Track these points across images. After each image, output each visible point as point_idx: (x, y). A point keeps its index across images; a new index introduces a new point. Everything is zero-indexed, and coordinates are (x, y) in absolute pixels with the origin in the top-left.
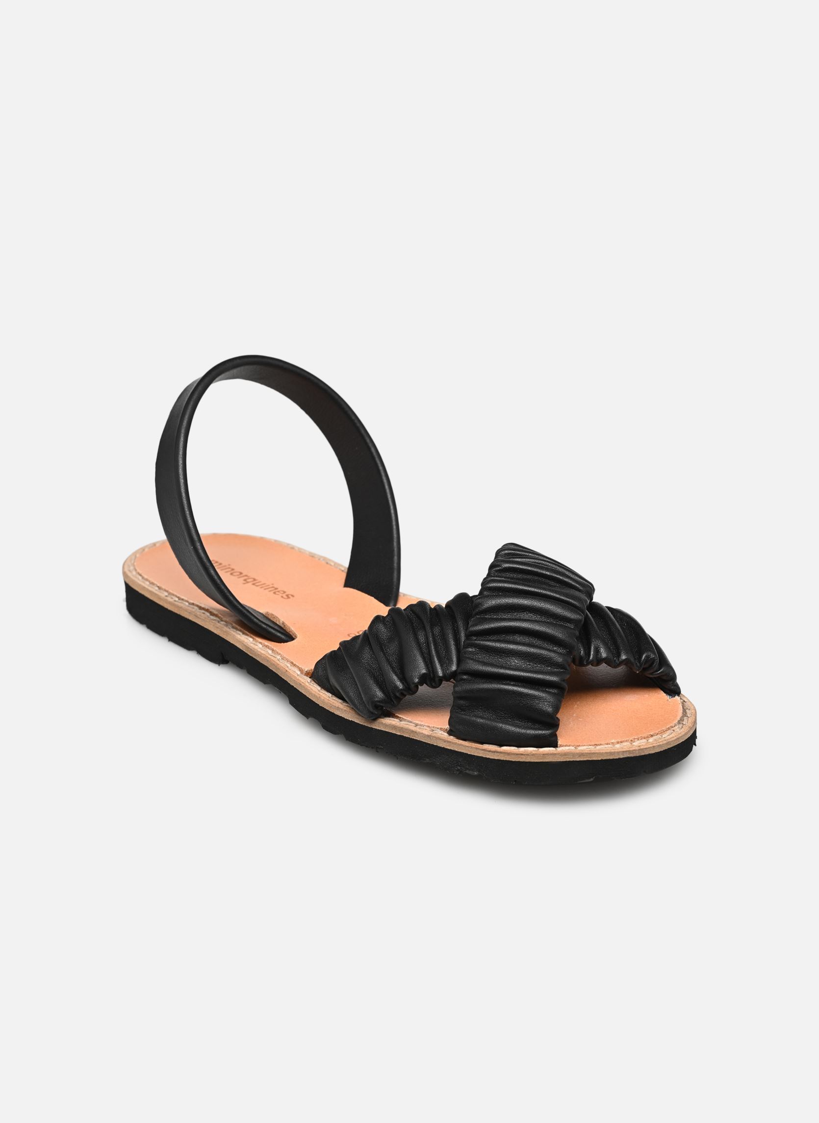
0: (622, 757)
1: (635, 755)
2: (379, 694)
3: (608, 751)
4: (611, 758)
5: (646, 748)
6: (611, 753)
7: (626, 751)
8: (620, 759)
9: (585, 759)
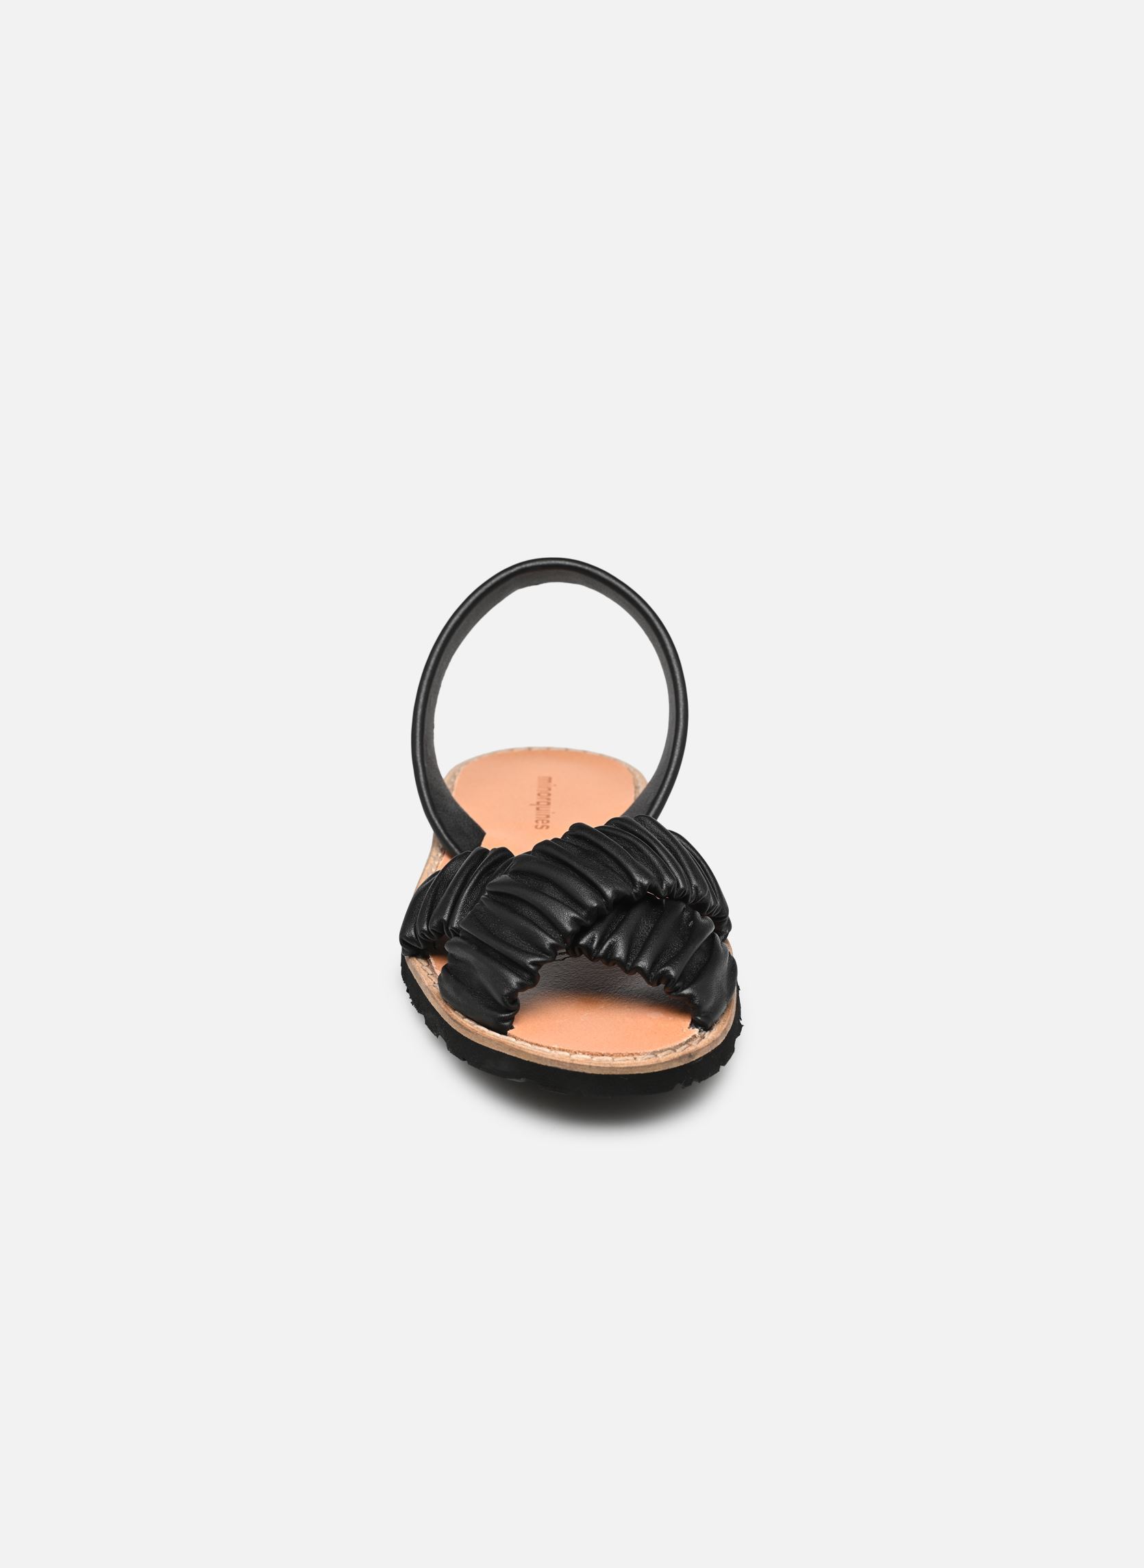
0: (549, 1065)
1: (565, 1068)
2: (445, 918)
3: (536, 1054)
4: (538, 1062)
5: (579, 1065)
6: (538, 1057)
7: (555, 1061)
8: (546, 1067)
9: (514, 1055)
